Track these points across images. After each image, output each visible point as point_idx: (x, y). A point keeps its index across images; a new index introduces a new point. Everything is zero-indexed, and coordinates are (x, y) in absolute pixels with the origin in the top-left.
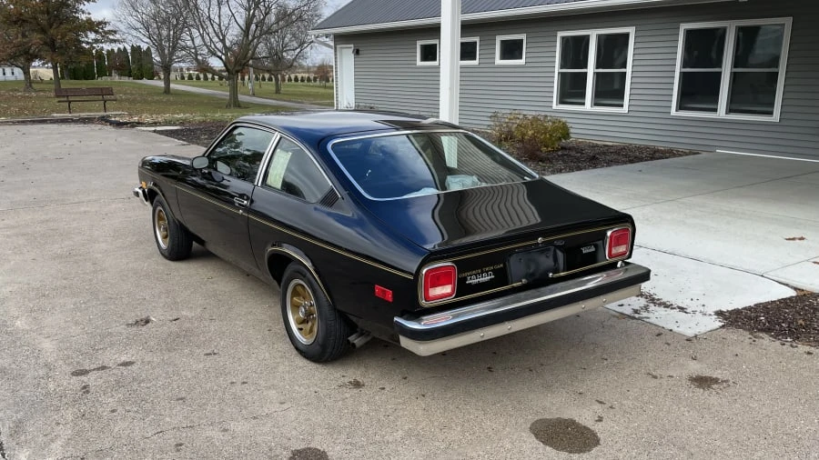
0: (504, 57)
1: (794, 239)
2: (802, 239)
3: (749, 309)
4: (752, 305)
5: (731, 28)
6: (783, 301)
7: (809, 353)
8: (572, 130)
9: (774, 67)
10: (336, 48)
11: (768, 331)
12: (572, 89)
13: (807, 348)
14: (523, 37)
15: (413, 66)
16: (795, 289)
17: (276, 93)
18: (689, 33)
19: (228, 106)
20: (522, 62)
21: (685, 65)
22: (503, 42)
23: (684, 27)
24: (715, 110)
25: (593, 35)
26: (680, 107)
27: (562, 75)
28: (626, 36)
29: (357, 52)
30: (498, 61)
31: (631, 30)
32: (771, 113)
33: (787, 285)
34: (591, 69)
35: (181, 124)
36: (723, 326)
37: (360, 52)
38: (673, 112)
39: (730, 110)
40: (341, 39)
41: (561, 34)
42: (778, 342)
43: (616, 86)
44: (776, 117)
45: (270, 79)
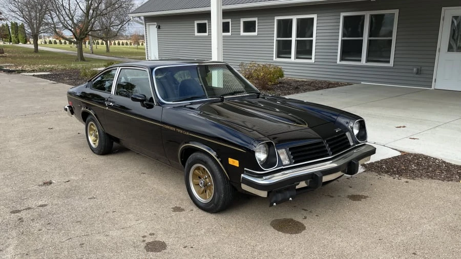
0: (245, 31)
1: (400, 127)
2: (404, 127)
3: (378, 162)
4: (379, 160)
5: (367, 15)
6: (395, 158)
7: (407, 182)
8: (285, 73)
9: (390, 37)
10: (146, 25)
11: (387, 172)
12: (284, 49)
13: (406, 180)
14: (256, 19)
15: (193, 36)
16: (401, 152)
17: (107, 52)
18: (345, 18)
19: (77, 60)
20: (255, 34)
21: (344, 35)
22: (245, 22)
23: (343, 15)
24: (360, 61)
25: (295, 19)
26: (342, 59)
27: (278, 42)
28: (312, 19)
29: (159, 27)
30: (242, 33)
31: (315, 16)
32: (389, 62)
33: (396, 150)
34: (294, 38)
35: (51, 71)
36: (365, 171)
37: (161, 27)
38: (338, 62)
39: (368, 61)
40: (149, 19)
41: (277, 18)
42: (392, 178)
43: (308, 48)
44: (391, 64)
45: (102, 44)
